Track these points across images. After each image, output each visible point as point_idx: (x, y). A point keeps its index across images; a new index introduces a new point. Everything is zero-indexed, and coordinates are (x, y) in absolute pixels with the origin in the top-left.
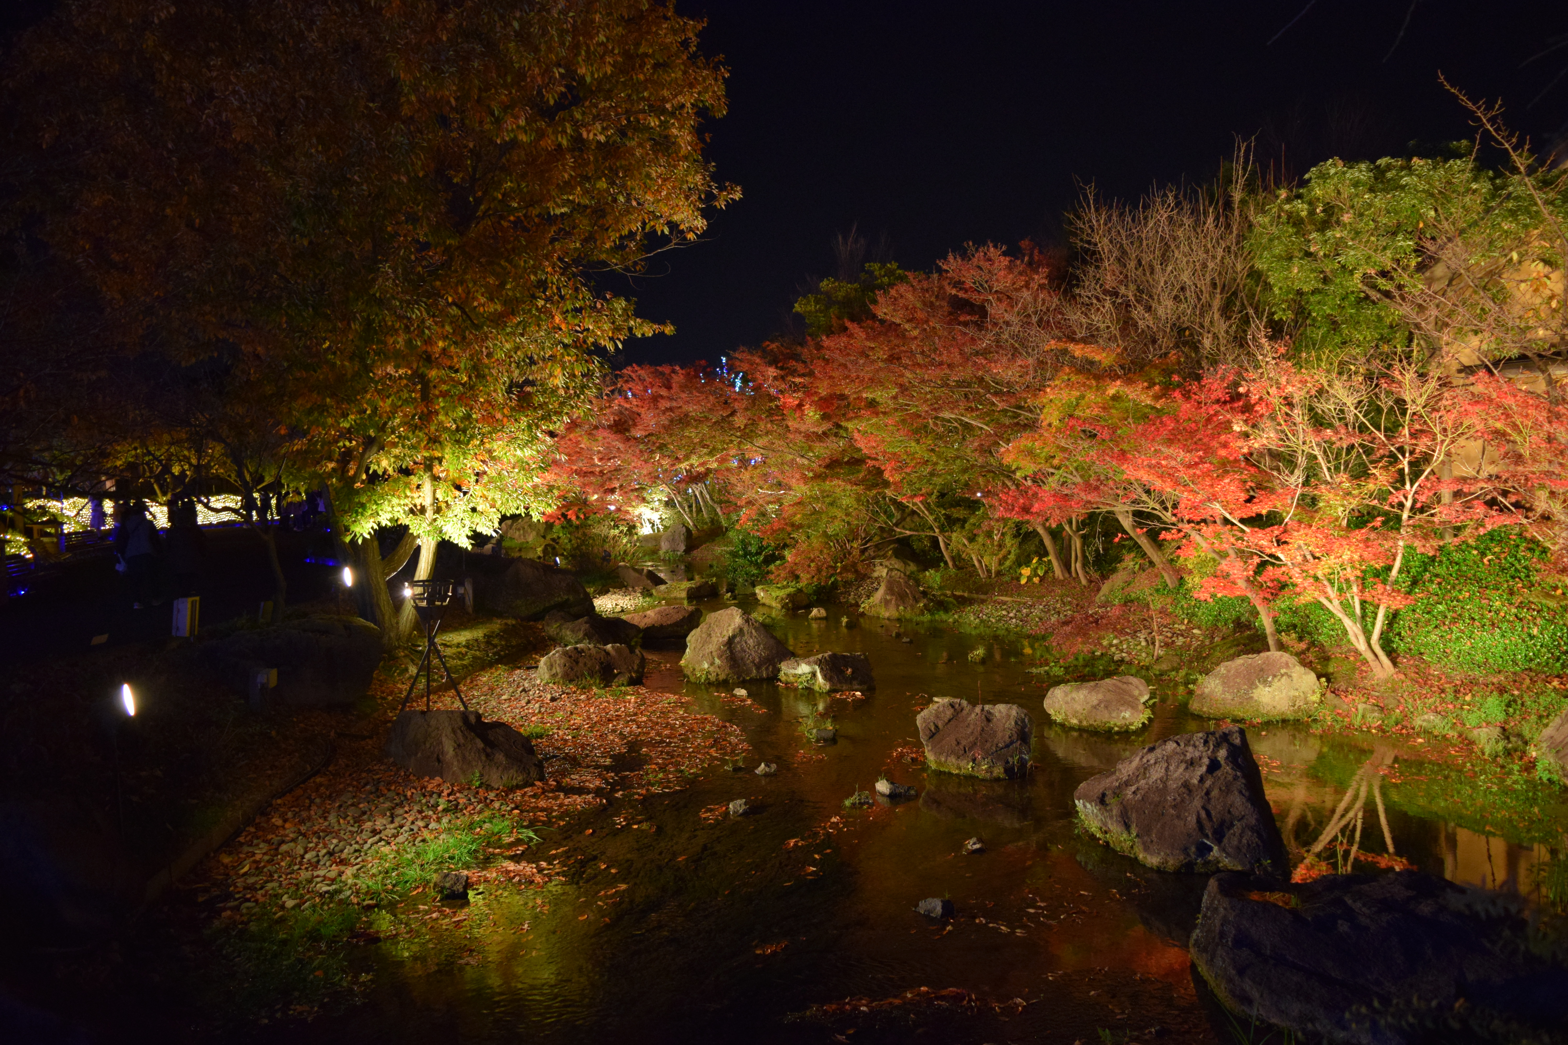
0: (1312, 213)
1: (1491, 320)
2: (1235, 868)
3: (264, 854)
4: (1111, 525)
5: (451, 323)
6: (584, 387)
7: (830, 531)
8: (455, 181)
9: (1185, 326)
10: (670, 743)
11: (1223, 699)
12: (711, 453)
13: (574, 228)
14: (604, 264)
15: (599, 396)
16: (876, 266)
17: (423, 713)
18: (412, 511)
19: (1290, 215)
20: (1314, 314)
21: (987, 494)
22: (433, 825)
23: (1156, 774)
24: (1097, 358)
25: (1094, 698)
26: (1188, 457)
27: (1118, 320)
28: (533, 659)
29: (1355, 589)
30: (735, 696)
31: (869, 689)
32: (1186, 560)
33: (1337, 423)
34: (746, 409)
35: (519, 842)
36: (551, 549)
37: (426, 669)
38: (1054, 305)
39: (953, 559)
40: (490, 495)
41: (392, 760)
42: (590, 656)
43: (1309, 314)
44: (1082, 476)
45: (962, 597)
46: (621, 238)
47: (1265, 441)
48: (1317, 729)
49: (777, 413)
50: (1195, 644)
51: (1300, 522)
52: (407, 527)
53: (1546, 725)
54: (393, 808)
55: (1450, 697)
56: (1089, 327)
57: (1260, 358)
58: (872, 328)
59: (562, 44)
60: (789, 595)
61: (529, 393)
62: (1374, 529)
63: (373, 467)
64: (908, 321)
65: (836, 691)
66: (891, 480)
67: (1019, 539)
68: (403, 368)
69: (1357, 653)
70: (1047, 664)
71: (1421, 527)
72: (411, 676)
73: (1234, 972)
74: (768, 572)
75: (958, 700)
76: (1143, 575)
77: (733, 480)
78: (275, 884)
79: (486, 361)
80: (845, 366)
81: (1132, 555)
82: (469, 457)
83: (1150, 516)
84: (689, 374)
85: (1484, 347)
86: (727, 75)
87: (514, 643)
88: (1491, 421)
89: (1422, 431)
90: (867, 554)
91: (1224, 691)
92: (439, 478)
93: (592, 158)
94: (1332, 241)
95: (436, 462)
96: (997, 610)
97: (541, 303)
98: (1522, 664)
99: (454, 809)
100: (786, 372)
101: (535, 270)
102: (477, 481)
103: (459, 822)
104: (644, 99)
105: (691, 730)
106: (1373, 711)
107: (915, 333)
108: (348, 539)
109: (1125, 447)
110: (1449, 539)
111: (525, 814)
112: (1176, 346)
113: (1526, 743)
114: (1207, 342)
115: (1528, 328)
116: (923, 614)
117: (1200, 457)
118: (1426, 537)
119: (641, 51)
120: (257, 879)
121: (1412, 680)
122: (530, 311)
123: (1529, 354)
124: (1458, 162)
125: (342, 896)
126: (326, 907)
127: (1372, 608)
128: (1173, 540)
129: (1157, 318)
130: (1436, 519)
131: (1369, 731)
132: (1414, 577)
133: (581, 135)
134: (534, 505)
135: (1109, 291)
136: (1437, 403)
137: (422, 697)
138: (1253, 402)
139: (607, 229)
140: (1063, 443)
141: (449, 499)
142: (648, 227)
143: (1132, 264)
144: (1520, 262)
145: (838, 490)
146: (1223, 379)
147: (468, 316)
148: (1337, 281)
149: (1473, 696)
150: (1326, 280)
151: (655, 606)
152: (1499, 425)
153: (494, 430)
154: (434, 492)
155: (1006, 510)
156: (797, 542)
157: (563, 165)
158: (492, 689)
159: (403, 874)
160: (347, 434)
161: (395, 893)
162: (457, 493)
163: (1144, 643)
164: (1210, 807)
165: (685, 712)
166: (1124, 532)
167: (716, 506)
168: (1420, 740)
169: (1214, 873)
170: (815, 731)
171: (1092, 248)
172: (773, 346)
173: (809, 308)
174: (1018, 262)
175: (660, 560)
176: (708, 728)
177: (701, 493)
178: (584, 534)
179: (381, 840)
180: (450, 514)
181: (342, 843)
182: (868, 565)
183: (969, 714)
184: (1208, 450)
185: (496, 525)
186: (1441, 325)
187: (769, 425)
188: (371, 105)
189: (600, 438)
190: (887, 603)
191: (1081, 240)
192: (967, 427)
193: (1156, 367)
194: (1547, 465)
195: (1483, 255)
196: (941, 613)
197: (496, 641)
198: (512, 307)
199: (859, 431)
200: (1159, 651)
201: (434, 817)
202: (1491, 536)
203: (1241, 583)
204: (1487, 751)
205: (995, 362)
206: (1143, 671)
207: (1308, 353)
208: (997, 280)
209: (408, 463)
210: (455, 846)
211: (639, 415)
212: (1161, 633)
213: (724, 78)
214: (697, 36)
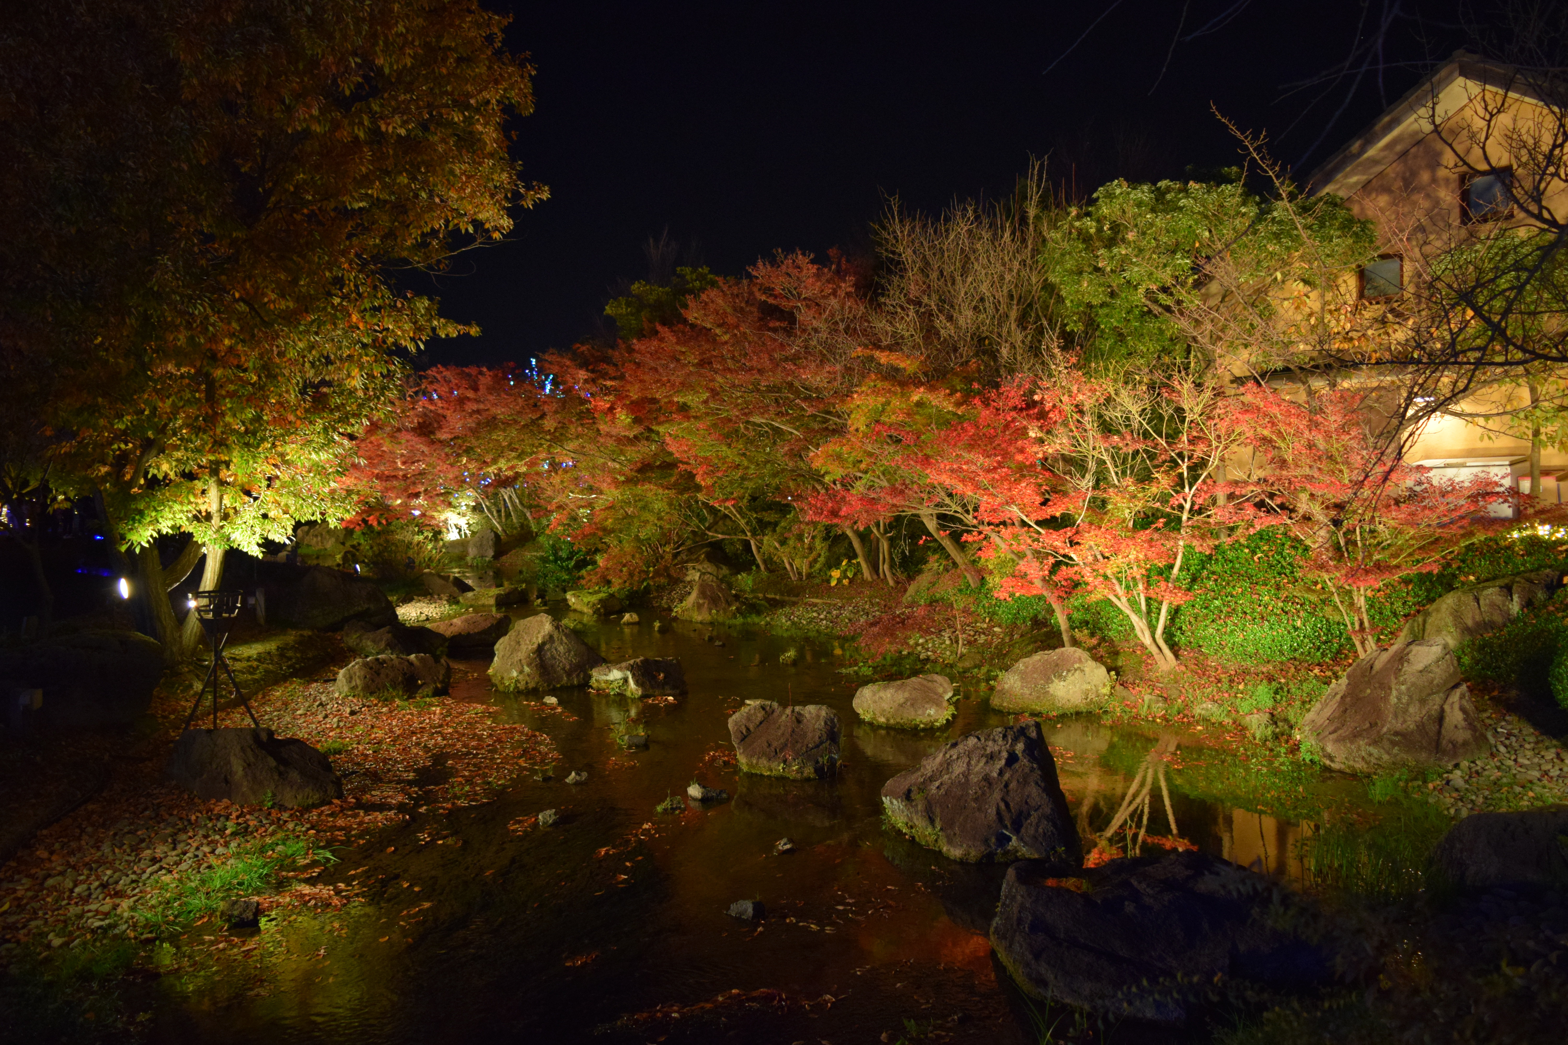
0: (1100, 230)
1: (1258, 335)
2: (1032, 857)
3: (27, 890)
4: (916, 527)
5: (238, 320)
6: (384, 388)
7: (642, 536)
8: (243, 170)
9: (984, 335)
10: (478, 754)
11: (1022, 694)
12: (520, 457)
13: (373, 223)
14: (406, 261)
15: (402, 397)
16: (688, 270)
17: (209, 731)
18: (196, 518)
19: (1080, 232)
20: (1102, 326)
21: (798, 498)
22: (220, 850)
23: (959, 768)
24: (902, 365)
25: (901, 697)
26: (988, 462)
27: (921, 330)
28: (331, 671)
29: (1141, 587)
30: (545, 704)
31: (682, 695)
32: (987, 561)
33: (1123, 430)
34: (556, 412)
35: (314, 863)
36: (351, 556)
37: (213, 685)
38: (860, 313)
39: (765, 562)
40: (283, 501)
41: (174, 783)
42: (392, 667)
43: (1098, 326)
44: (888, 481)
45: (774, 600)
46: (423, 235)
47: (1058, 447)
48: (1107, 721)
49: (587, 417)
50: (996, 641)
51: (1091, 524)
52: (190, 535)
53: (1309, 710)
54: (176, 834)
55: (1225, 686)
56: (894, 335)
57: (1053, 367)
58: (683, 332)
59: (359, 32)
60: (601, 601)
61: (325, 394)
62: (1157, 529)
63: (152, 471)
64: (719, 326)
65: (648, 696)
66: (703, 484)
67: (829, 542)
68: (185, 366)
69: (1143, 647)
70: (856, 664)
71: (1199, 528)
72: (196, 693)
73: (1030, 957)
74: (579, 578)
75: (768, 703)
76: (947, 575)
77: (543, 483)
78: (39, 922)
79: (277, 360)
80: (656, 370)
81: (936, 556)
82: (260, 460)
83: (953, 519)
84: (496, 376)
85: (1253, 359)
86: (533, 73)
87: (310, 655)
88: (1259, 429)
89: (1199, 438)
90: (679, 558)
91: (1022, 687)
92: (226, 482)
93: (391, 152)
94: (1118, 257)
95: (223, 467)
96: (808, 612)
97: (336, 301)
98: (1288, 655)
99: (244, 832)
100: (596, 375)
101: (330, 266)
102: (269, 486)
103: (249, 846)
104: (447, 93)
105: (499, 741)
106: (1157, 702)
107: (726, 337)
108: (123, 548)
109: (929, 452)
110: (1224, 539)
111: (322, 834)
112: (976, 355)
113: (1291, 727)
114: (1005, 351)
115: (1291, 342)
116: (735, 618)
117: (999, 462)
118: (1203, 537)
119: (443, 43)
120: (19, 917)
121: (1192, 671)
122: (325, 309)
123: (1292, 367)
124: (1229, 187)
125: (116, 931)
126: (98, 944)
127: (1156, 604)
128: (975, 542)
129: (958, 327)
130: (1211, 520)
131: (1154, 721)
132: (1193, 574)
133: (379, 127)
134: (330, 511)
135: (913, 301)
136: (1211, 411)
137: (209, 714)
138: (1047, 409)
139: (408, 226)
140: (869, 449)
141: (238, 505)
142: (451, 225)
143: (934, 275)
144: (1283, 282)
145: (650, 494)
146: (1019, 387)
147: (257, 312)
148: (1123, 295)
149: (1246, 684)
150: (1113, 295)
151: (463, 614)
152: (1266, 433)
153: (288, 433)
154: (221, 498)
155: (815, 514)
156: (609, 547)
157: (361, 159)
158: (286, 704)
159: (185, 904)
160: (123, 436)
161: (177, 924)
162: (247, 499)
163: (948, 642)
164: (1008, 799)
165: (493, 722)
166: (929, 534)
167: (525, 510)
168: (1199, 728)
169: (1013, 862)
170: (626, 737)
171: (896, 257)
172: (584, 348)
173: (620, 311)
174: (826, 270)
175: (467, 566)
176: (517, 737)
177: (510, 497)
178: (387, 541)
179: (161, 868)
180: (239, 521)
181: (117, 874)
182: (681, 569)
183: (780, 716)
184: (1006, 455)
185: (290, 532)
186: (1215, 339)
187: (580, 429)
188: (147, 86)
189: (403, 441)
190: (699, 607)
191: (886, 250)
192: (777, 431)
193: (956, 374)
194: (1308, 469)
195: (1251, 275)
196: (754, 616)
197: (290, 654)
198: (305, 304)
199: (670, 435)
200: (962, 649)
201: (222, 841)
202: (1261, 535)
203: (1038, 583)
204: (1258, 736)
205: (804, 368)
206: (948, 670)
207: (1097, 363)
208: (806, 287)
209: (192, 466)
210: (245, 871)
211: (444, 417)
212: (964, 631)
213: (530, 75)
214: (503, 31)
